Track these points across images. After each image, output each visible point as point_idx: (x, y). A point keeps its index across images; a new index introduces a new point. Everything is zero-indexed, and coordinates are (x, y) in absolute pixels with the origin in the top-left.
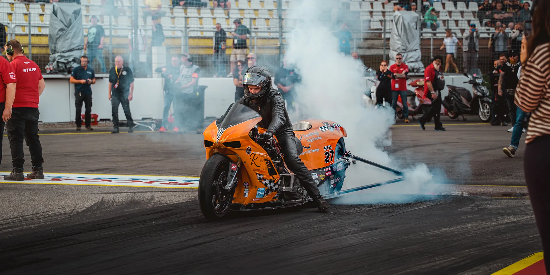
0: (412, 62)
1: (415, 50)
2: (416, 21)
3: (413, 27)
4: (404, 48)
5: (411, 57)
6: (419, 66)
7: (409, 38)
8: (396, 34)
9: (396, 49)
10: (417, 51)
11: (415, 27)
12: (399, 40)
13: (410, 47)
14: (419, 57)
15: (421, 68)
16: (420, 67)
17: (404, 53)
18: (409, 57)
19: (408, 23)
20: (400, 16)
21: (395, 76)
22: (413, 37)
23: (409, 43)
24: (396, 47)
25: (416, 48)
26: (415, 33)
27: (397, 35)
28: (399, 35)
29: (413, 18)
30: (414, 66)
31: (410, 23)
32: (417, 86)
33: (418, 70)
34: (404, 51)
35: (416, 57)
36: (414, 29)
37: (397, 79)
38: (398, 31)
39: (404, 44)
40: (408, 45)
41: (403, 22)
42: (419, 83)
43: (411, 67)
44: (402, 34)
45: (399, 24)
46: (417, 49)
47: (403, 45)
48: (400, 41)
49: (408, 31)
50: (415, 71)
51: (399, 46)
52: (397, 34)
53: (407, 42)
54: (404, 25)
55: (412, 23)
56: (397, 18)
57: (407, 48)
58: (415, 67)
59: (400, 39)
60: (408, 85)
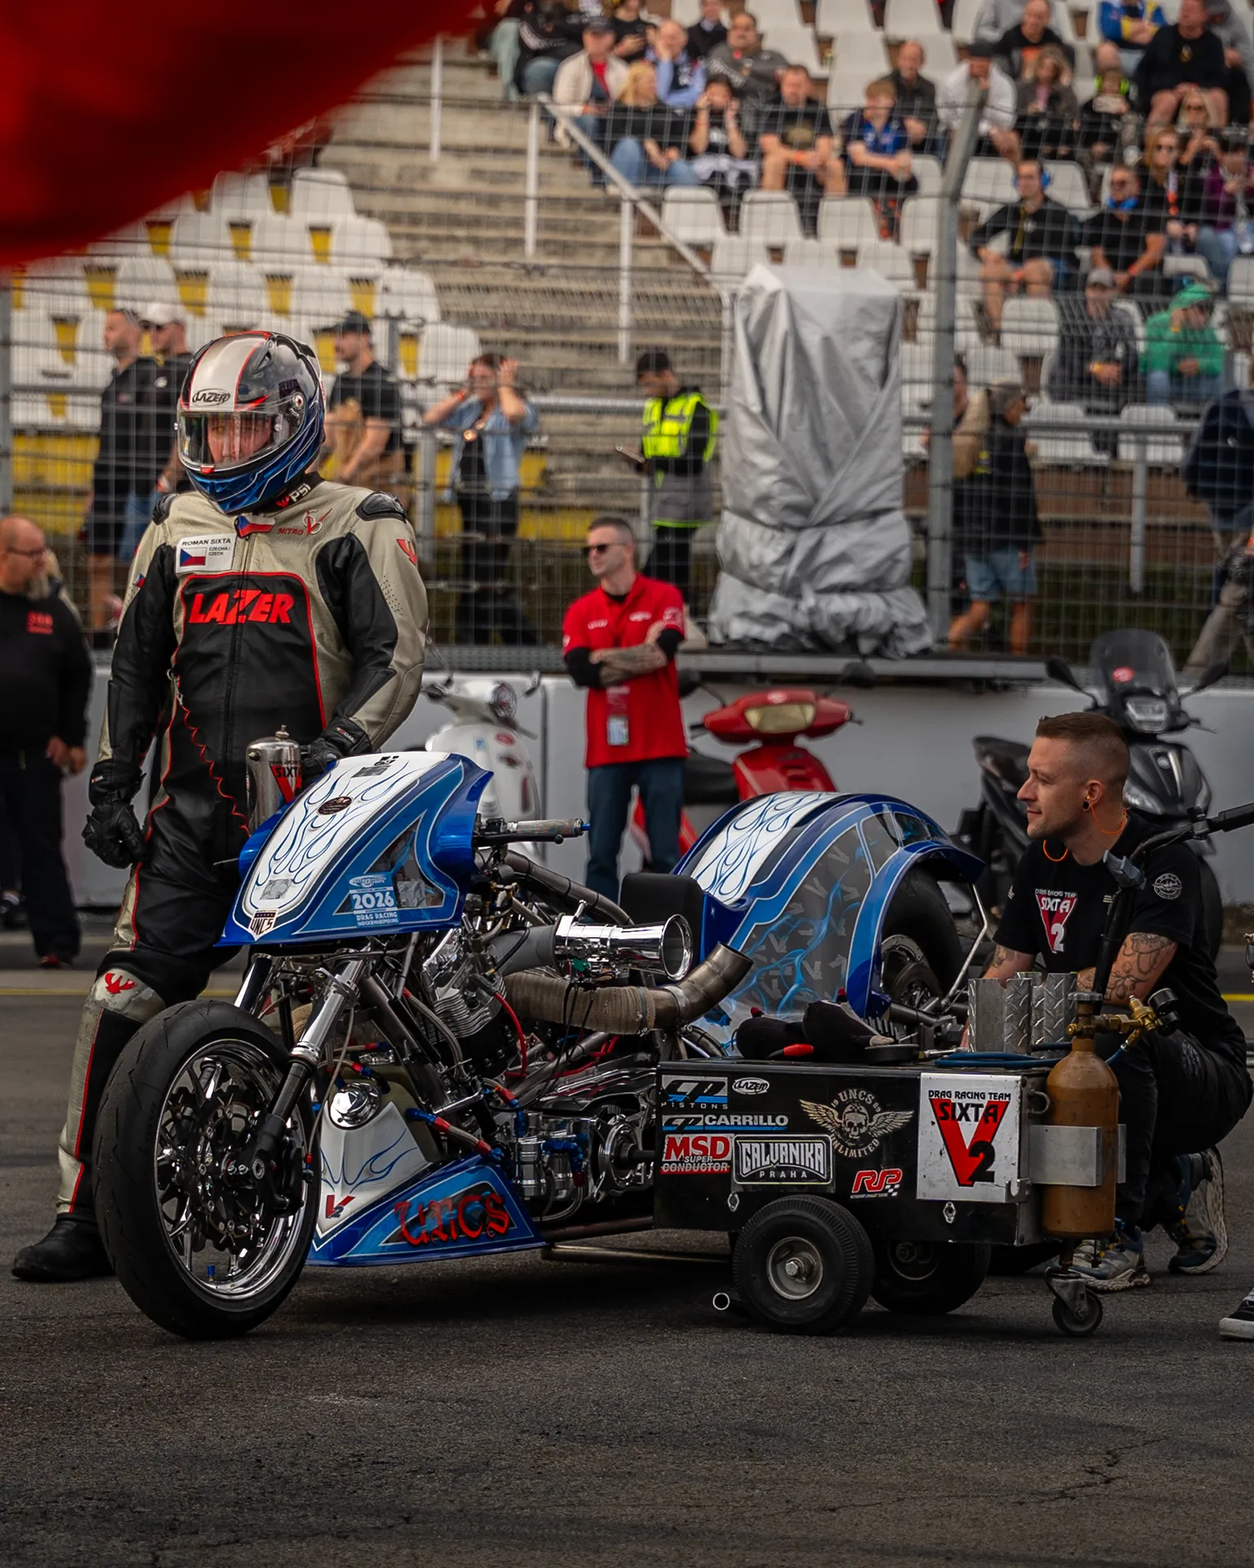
0: (845, 589)
1: (875, 515)
2: (879, 326)
3: (861, 370)
4: (795, 498)
5: (842, 559)
6: (887, 616)
7: (833, 438)
8: (746, 410)
9: (748, 505)
10: (884, 520)
11: (873, 367)
12: (763, 447)
13: (835, 493)
14: (893, 558)
15: (903, 632)
16: (895, 625)
17: (799, 529)
18: (827, 554)
19: (827, 341)
20: (774, 295)
21: (602, 664)
22: (858, 432)
23: (829, 467)
24: (751, 493)
25: (881, 504)
26: (873, 409)
27: (751, 415)
28: (765, 411)
29: (865, 312)
30: (858, 612)
31: (837, 340)
32: (754, 734)
33: (886, 640)
34: (796, 520)
35: (875, 556)
36: (866, 378)
37: (619, 683)
38: (762, 392)
39: (793, 472)
40: (820, 481)
41: (794, 333)
42: (763, 719)
43: (836, 619)
44: (787, 408)
45: (772, 342)
46: (887, 511)
47: (786, 480)
48: (773, 454)
49: (824, 391)
50: (866, 645)
51: (766, 483)
52: (756, 408)
53: (815, 465)
54: (800, 351)
55: (857, 339)
56: (759, 304)
57: (816, 500)
58: (866, 622)
59: (774, 440)
60: (693, 727)
